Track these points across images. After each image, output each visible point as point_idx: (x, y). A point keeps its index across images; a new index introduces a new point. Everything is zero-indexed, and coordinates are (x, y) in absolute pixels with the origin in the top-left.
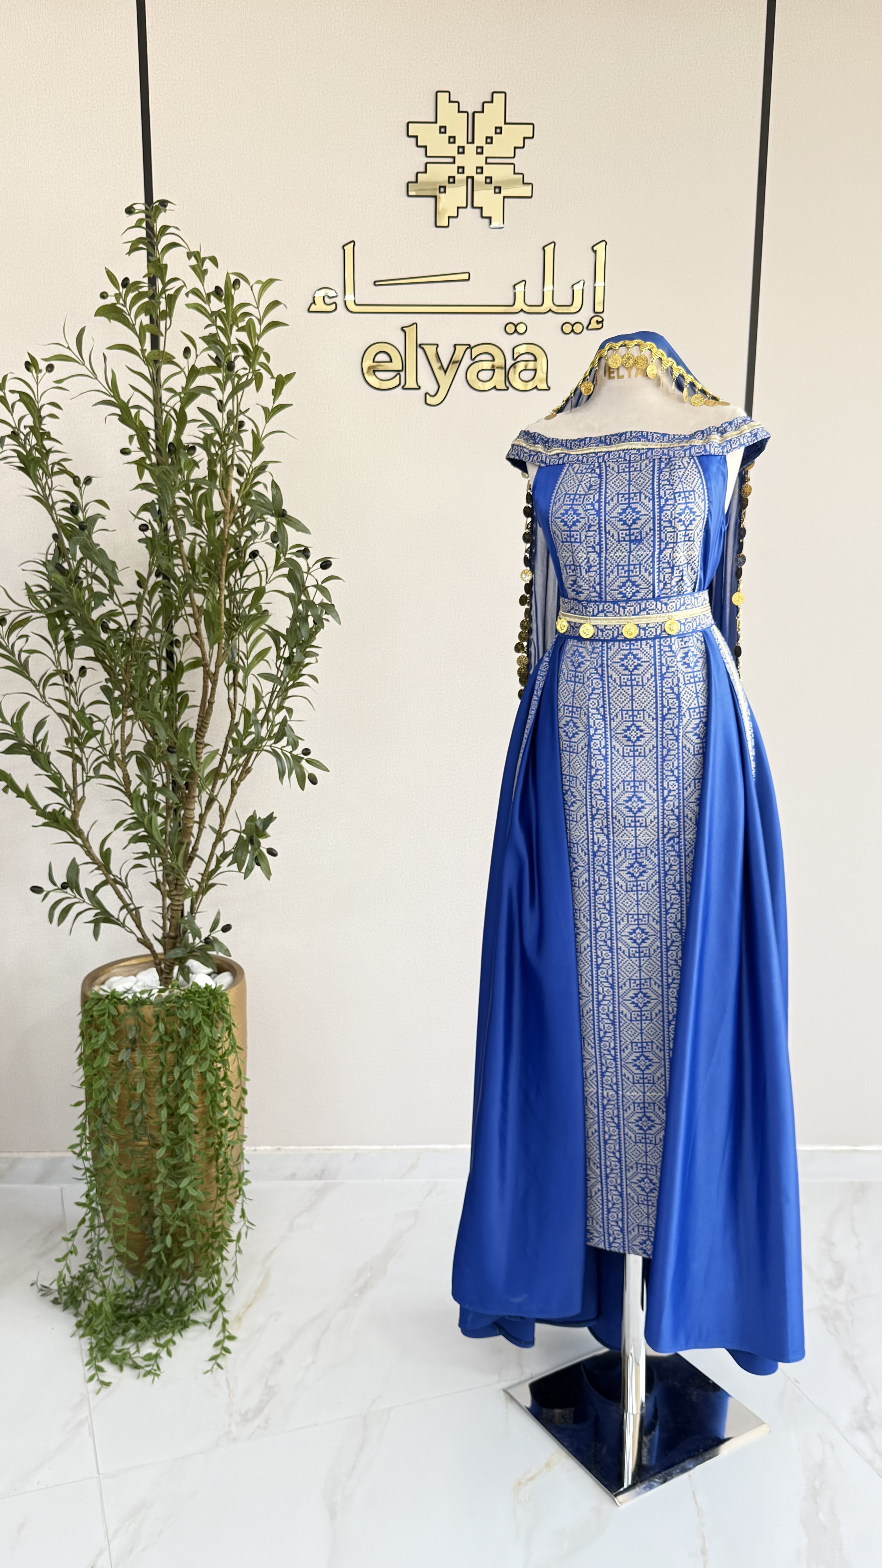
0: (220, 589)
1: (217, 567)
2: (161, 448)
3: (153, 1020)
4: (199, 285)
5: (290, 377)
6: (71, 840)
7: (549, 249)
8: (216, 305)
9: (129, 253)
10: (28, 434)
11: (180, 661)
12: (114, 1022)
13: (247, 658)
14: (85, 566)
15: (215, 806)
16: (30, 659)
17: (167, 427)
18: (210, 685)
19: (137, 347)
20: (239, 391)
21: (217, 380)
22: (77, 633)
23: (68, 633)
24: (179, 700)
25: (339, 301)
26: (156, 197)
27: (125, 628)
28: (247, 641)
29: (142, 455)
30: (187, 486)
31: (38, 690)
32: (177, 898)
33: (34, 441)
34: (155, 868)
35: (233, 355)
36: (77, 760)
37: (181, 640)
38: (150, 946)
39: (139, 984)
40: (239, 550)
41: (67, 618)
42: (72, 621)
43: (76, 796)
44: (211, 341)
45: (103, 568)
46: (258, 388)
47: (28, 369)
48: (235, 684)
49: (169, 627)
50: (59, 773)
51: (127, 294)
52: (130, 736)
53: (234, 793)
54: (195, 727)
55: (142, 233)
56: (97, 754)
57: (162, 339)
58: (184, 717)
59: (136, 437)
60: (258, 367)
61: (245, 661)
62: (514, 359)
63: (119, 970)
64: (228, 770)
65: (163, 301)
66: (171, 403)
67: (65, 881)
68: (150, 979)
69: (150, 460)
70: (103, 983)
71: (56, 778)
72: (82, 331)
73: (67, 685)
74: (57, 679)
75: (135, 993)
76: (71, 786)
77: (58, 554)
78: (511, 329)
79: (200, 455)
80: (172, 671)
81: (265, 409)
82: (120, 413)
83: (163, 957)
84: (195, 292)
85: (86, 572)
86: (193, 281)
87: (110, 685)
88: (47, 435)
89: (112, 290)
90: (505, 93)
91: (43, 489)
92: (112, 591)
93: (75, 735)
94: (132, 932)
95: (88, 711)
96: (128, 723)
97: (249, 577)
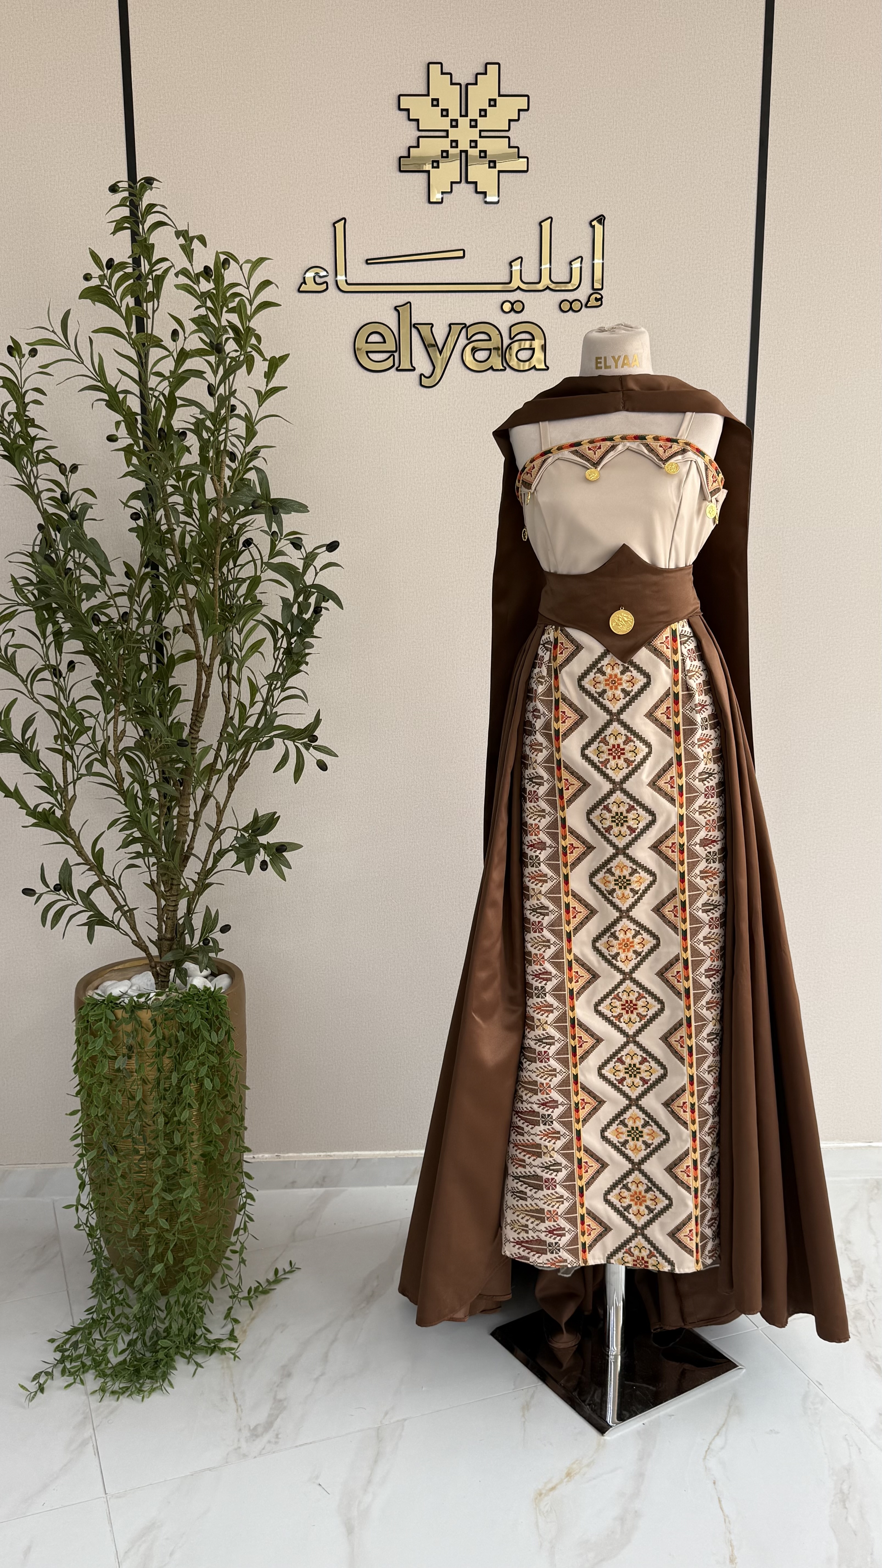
0: (214, 578)
1: (211, 556)
2: (152, 435)
3: (151, 1025)
4: (187, 265)
5: (284, 358)
6: (63, 841)
7: (546, 225)
8: (205, 286)
9: (114, 233)
10: (12, 420)
11: (172, 654)
12: (110, 1027)
13: (241, 651)
14: (73, 557)
15: (212, 802)
16: (17, 655)
17: (157, 412)
18: (204, 677)
19: (124, 330)
20: (230, 375)
21: (208, 362)
22: (66, 627)
23: (57, 627)
24: (171, 694)
25: (330, 280)
26: (141, 173)
27: (115, 620)
28: (240, 632)
29: (130, 441)
30: (178, 474)
31: (26, 686)
32: (172, 898)
33: (18, 428)
34: (149, 868)
35: (224, 337)
36: (68, 757)
37: (171, 633)
38: (145, 949)
39: (134, 988)
40: (233, 540)
41: (55, 611)
42: (60, 615)
43: (67, 795)
44: (201, 323)
45: (94, 558)
46: (249, 372)
47: (11, 354)
48: (229, 676)
49: (158, 619)
50: (49, 771)
51: (112, 275)
52: (124, 731)
53: (231, 788)
54: (188, 722)
55: (125, 212)
56: (88, 751)
57: (150, 321)
58: (175, 713)
59: (123, 423)
60: (249, 349)
61: (239, 653)
62: (511, 338)
63: (113, 974)
64: (223, 765)
65: (150, 282)
66: (160, 388)
67: (58, 883)
68: (145, 981)
69: (139, 446)
70: (97, 988)
71: (47, 776)
72: (68, 313)
73: (56, 680)
74: (46, 674)
75: (132, 997)
76: (62, 785)
77: (44, 544)
78: (507, 307)
79: (192, 440)
80: (163, 664)
81: (258, 392)
82: (108, 399)
83: (158, 960)
84: (184, 272)
85: (74, 561)
86: (180, 261)
87: (101, 679)
88: (31, 422)
89: (96, 272)
90: (499, 64)
91: (28, 477)
92: (104, 582)
93: (65, 732)
94: (127, 935)
95: (79, 706)
96: (121, 719)
97: (242, 566)
